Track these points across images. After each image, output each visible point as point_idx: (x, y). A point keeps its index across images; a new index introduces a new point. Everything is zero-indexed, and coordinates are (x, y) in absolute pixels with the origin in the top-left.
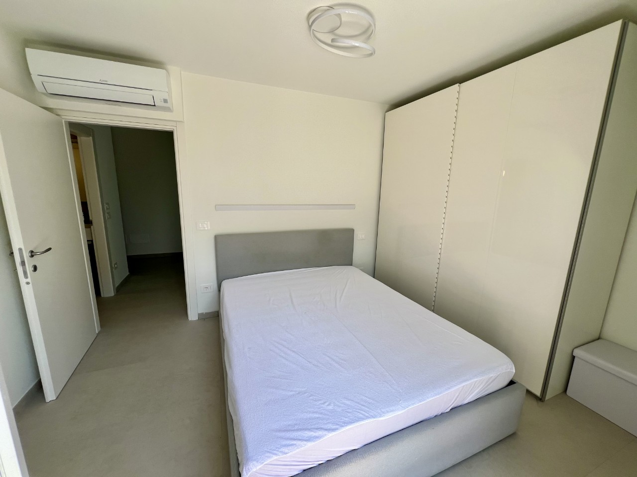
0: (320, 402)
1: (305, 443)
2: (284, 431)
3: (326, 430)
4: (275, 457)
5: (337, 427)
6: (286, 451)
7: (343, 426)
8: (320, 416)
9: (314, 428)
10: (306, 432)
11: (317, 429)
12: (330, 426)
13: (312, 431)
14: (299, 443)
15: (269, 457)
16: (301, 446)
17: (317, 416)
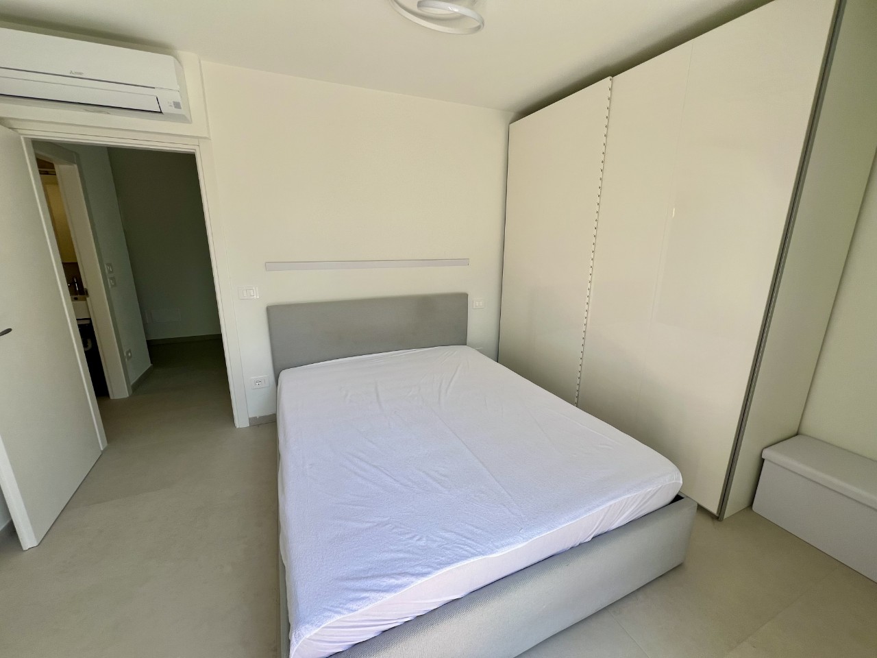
0: (407, 536)
1: (382, 594)
2: (353, 579)
3: (413, 575)
4: (338, 617)
5: (430, 569)
6: (355, 607)
7: (438, 569)
8: (407, 555)
9: (395, 574)
10: (385, 579)
11: (399, 574)
12: (419, 569)
13: (394, 578)
14: (373, 595)
15: (329, 617)
16: (377, 600)
17: (401, 555)
